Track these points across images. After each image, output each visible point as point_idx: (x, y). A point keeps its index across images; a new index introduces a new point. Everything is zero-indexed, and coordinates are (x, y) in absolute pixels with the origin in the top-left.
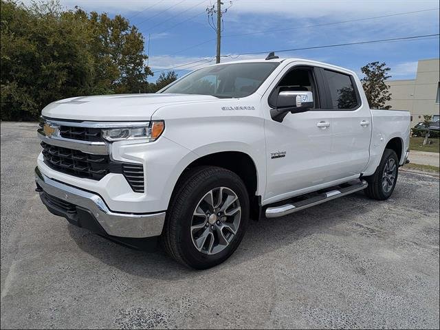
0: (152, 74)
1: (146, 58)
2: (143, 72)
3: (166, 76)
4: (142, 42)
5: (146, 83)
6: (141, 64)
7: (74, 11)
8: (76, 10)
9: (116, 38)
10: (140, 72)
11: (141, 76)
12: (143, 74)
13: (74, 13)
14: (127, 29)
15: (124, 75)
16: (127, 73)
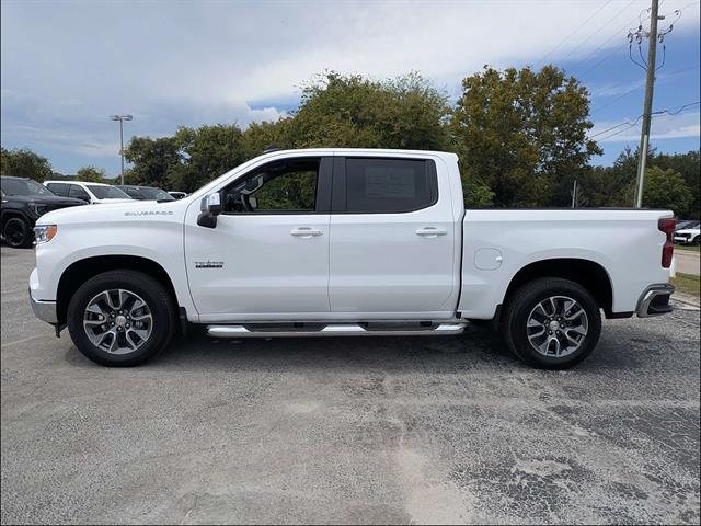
0: (601, 153)
1: (590, 126)
2: (584, 149)
3: (632, 153)
4: (585, 101)
5: (589, 168)
6: (580, 138)
7: (482, 72)
8: (484, 71)
9: (541, 102)
10: (577, 151)
11: (580, 157)
12: (583, 154)
13: (481, 76)
14: (560, 86)
15: (550, 158)
16: (555, 154)
